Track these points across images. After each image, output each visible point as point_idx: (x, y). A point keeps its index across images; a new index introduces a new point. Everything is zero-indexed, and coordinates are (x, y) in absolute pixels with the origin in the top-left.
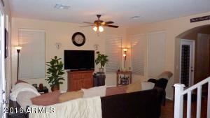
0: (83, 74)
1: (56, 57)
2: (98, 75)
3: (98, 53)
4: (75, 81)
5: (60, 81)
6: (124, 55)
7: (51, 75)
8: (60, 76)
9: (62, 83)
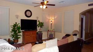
0: (32, 33)
1: (16, 23)
3: (39, 21)
4: (27, 36)
5: (19, 37)
6: (51, 23)
7: (13, 33)
8: (19, 34)
9: (20, 38)
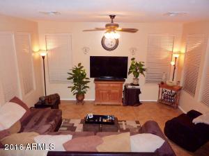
1: (79, 65)
2: (130, 87)
3: (133, 59)
